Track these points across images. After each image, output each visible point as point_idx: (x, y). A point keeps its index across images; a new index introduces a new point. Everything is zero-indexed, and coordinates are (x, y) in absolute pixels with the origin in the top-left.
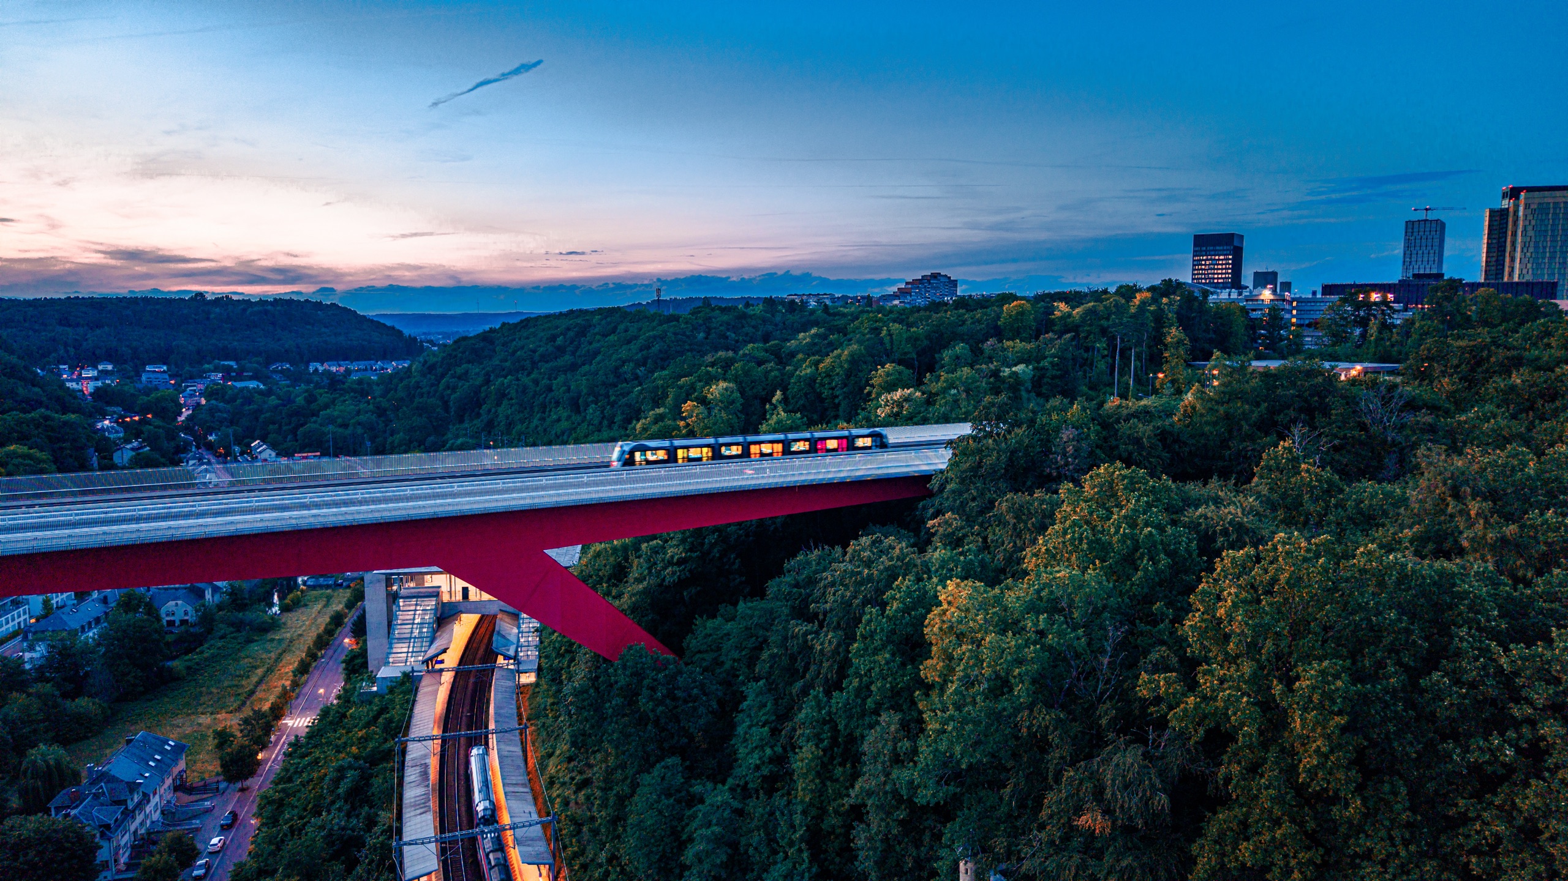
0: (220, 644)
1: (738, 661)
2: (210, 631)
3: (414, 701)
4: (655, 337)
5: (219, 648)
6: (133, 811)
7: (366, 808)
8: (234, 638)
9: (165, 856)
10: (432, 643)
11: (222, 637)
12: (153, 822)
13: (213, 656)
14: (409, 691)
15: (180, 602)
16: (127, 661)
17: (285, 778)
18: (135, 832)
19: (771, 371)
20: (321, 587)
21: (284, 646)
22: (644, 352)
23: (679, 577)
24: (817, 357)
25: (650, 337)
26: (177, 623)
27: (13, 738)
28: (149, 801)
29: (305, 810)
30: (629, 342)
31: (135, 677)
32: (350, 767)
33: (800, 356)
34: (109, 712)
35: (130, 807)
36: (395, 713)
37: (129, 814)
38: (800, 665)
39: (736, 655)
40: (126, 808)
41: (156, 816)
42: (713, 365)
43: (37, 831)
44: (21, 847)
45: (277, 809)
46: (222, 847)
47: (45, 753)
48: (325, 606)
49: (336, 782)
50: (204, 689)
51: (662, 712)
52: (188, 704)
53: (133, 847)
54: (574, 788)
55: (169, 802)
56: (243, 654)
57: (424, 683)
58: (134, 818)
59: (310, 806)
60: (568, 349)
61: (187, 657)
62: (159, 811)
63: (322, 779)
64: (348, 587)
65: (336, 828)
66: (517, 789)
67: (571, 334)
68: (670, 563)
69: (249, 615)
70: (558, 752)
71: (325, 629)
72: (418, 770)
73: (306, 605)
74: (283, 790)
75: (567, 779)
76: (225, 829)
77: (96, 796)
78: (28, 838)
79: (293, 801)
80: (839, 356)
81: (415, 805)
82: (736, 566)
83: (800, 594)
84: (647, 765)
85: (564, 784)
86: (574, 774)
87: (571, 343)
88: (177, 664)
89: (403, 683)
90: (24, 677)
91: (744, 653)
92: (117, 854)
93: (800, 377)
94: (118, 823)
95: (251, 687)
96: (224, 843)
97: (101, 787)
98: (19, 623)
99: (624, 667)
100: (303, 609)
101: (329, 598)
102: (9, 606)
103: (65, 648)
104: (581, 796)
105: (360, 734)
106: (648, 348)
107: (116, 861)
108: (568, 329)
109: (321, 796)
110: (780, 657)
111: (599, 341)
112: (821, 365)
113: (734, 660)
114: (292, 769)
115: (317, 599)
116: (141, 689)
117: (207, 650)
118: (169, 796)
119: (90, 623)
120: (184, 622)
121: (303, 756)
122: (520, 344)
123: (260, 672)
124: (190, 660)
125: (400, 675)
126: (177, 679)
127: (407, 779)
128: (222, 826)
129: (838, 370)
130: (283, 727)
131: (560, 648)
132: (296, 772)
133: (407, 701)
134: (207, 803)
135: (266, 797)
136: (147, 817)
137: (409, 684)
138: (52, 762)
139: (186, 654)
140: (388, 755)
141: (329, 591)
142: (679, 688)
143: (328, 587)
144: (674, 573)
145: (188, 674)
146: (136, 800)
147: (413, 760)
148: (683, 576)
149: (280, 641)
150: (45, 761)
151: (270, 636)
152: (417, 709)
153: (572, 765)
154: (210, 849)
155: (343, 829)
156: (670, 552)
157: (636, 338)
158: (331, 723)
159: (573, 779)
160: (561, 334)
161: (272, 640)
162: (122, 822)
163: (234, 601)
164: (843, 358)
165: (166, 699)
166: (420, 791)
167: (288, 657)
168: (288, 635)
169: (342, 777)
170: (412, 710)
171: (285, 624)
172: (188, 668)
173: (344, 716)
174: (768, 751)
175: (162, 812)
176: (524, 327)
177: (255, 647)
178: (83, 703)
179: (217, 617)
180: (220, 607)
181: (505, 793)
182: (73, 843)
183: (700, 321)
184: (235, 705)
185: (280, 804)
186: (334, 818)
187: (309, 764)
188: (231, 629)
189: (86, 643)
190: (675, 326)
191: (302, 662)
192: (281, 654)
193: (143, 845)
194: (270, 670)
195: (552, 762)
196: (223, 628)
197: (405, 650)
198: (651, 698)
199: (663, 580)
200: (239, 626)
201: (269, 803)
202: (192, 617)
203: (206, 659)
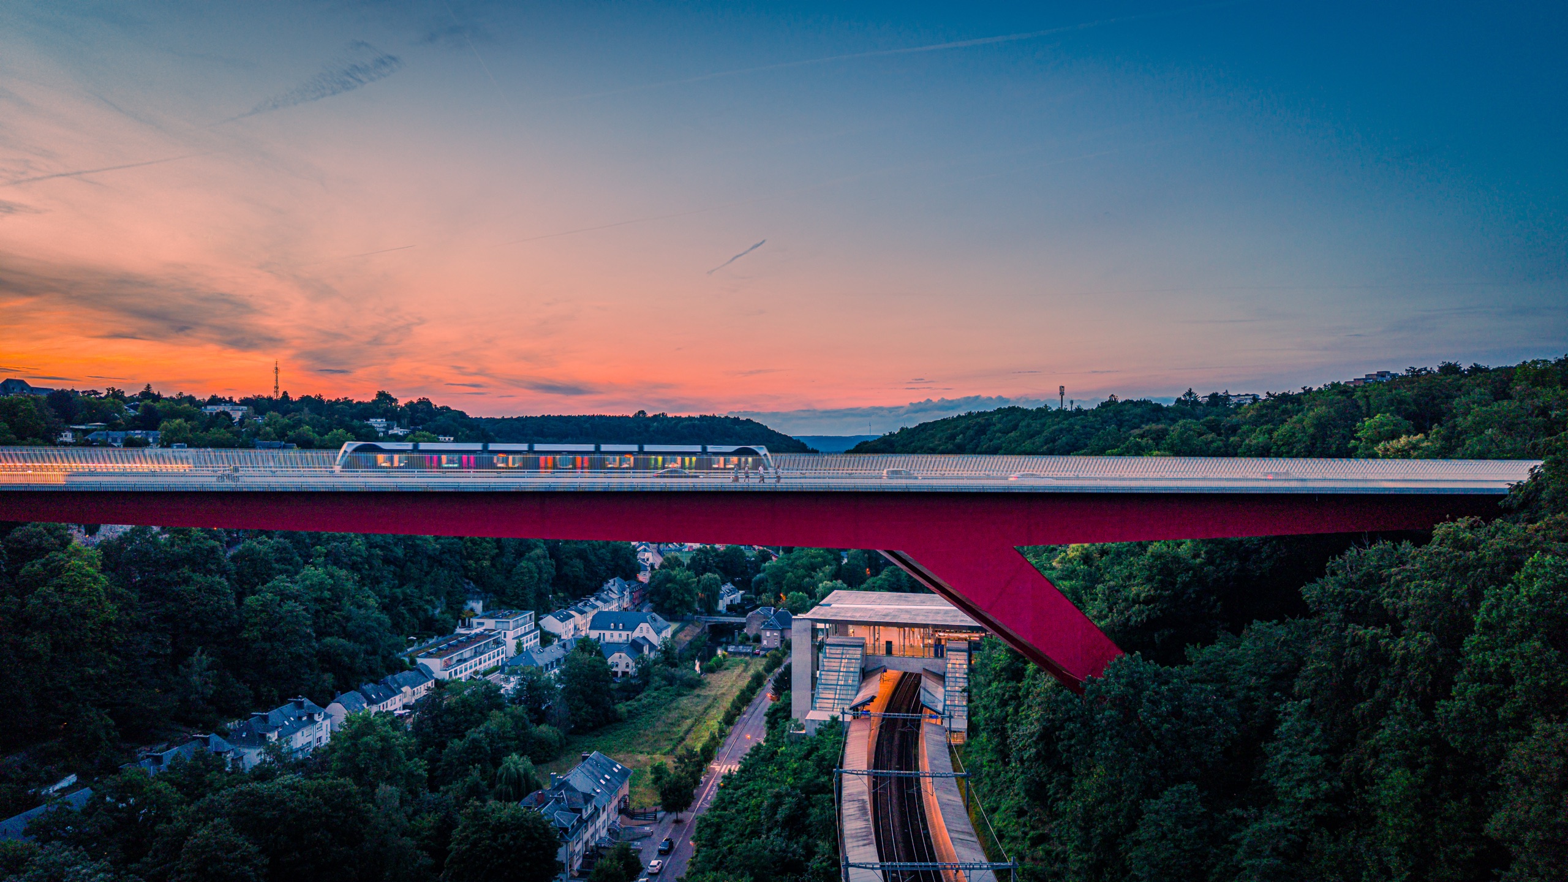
0: (655, 694)
1: (1256, 689)
2: (646, 683)
3: (845, 743)
4: (1061, 430)
5: (654, 698)
6: (587, 821)
7: (805, 837)
8: (668, 691)
9: (615, 863)
10: (858, 692)
11: (656, 689)
12: (600, 838)
13: (650, 704)
14: (841, 734)
15: (623, 655)
16: (581, 697)
17: (721, 804)
18: (587, 843)
19: (1212, 442)
20: (740, 654)
21: (709, 701)
22: (1051, 445)
23: (1148, 616)
24: (1270, 426)
25: (1055, 430)
26: (620, 674)
27: (491, 750)
28: (598, 816)
29: (742, 835)
30: (1032, 436)
31: (586, 713)
32: (788, 795)
33: (1245, 428)
34: (565, 741)
35: (585, 816)
36: (826, 750)
37: (583, 823)
38: (1361, 681)
39: (1253, 682)
40: (581, 817)
41: (604, 833)
42: (1142, 436)
43: (513, 817)
44: (501, 828)
45: (715, 832)
46: (660, 870)
47: (516, 762)
48: (745, 671)
49: (774, 808)
50: (642, 732)
51: (1167, 730)
52: (629, 743)
53: (585, 856)
54: (1028, 843)
55: (614, 822)
56: (674, 705)
57: (852, 728)
58: (586, 828)
59: (748, 831)
60: (967, 447)
61: (628, 703)
62: (606, 828)
63: (759, 806)
64: (765, 656)
65: (777, 849)
66: (962, 836)
67: (971, 432)
68: (1135, 601)
69: (678, 672)
70: (1003, 808)
71: (748, 687)
72: (857, 804)
73: (727, 669)
74: (719, 816)
75: (1019, 833)
76: (662, 853)
77: (558, 801)
78: (505, 822)
79: (731, 827)
80: (1301, 421)
81: (857, 837)
82: (1218, 610)
83: (1358, 595)
84: (1151, 791)
85: (1014, 839)
86: (1027, 829)
87: (972, 441)
88: (622, 708)
89: (832, 727)
90: (500, 701)
91: (1263, 680)
92: (572, 858)
93: (1250, 446)
94: (576, 829)
95: (681, 734)
96: (662, 867)
97: (562, 794)
98: (498, 661)
99: (1118, 677)
100: (725, 672)
101: (747, 664)
102: (491, 645)
103: (533, 681)
104: (1040, 852)
105: (795, 765)
106: (1054, 441)
107: (570, 866)
108: (968, 428)
109: (759, 822)
110: (1330, 672)
111: (999, 438)
112: (1275, 434)
113: (1250, 689)
114: (727, 798)
115: (737, 664)
116: (590, 724)
117: (645, 698)
118: (614, 816)
119: (552, 663)
120: (624, 674)
121: (736, 789)
122: (919, 444)
123: (689, 722)
124: (630, 705)
125: (828, 719)
126: (620, 720)
127: (845, 812)
128: (660, 851)
129: (1300, 436)
130: (711, 771)
131: (1004, 695)
132: (730, 802)
133: (839, 742)
134: (647, 828)
135: (705, 820)
136: (597, 831)
137: (836, 730)
138: (522, 771)
139: (627, 701)
140: (824, 789)
141: (747, 658)
142: (1187, 706)
143: (746, 654)
144: (1141, 612)
145: (629, 717)
146: (589, 812)
147: (850, 795)
148: (1153, 616)
149: (706, 697)
150: (516, 769)
151: (697, 692)
152: (848, 750)
153: (1021, 820)
154: (650, 870)
155: (784, 851)
156: (1135, 590)
157: (1038, 433)
158: (763, 759)
159: (1025, 834)
160: (961, 433)
161: (698, 696)
162: (577, 829)
163: (667, 659)
164: (1307, 422)
165: (610, 737)
166: (860, 824)
167: (713, 712)
168: (713, 693)
169: (780, 804)
170: (843, 750)
171: (709, 683)
172: (629, 712)
173: (776, 753)
174: (1324, 786)
175: (608, 830)
176: (923, 430)
177: (684, 701)
178: (544, 730)
179: (652, 670)
180: (655, 663)
181: (951, 838)
182: (540, 834)
183: (1111, 414)
184: (669, 748)
185: (718, 829)
186: (774, 841)
187: (743, 795)
188: (664, 682)
189: (550, 678)
190: (1082, 419)
191: (728, 713)
192: (706, 709)
193: (592, 855)
194: (698, 721)
195: (997, 816)
196: (657, 681)
197: (832, 696)
198: (1153, 714)
199: (1128, 619)
200: (671, 680)
201: (707, 826)
202: (632, 670)
203: (644, 706)
